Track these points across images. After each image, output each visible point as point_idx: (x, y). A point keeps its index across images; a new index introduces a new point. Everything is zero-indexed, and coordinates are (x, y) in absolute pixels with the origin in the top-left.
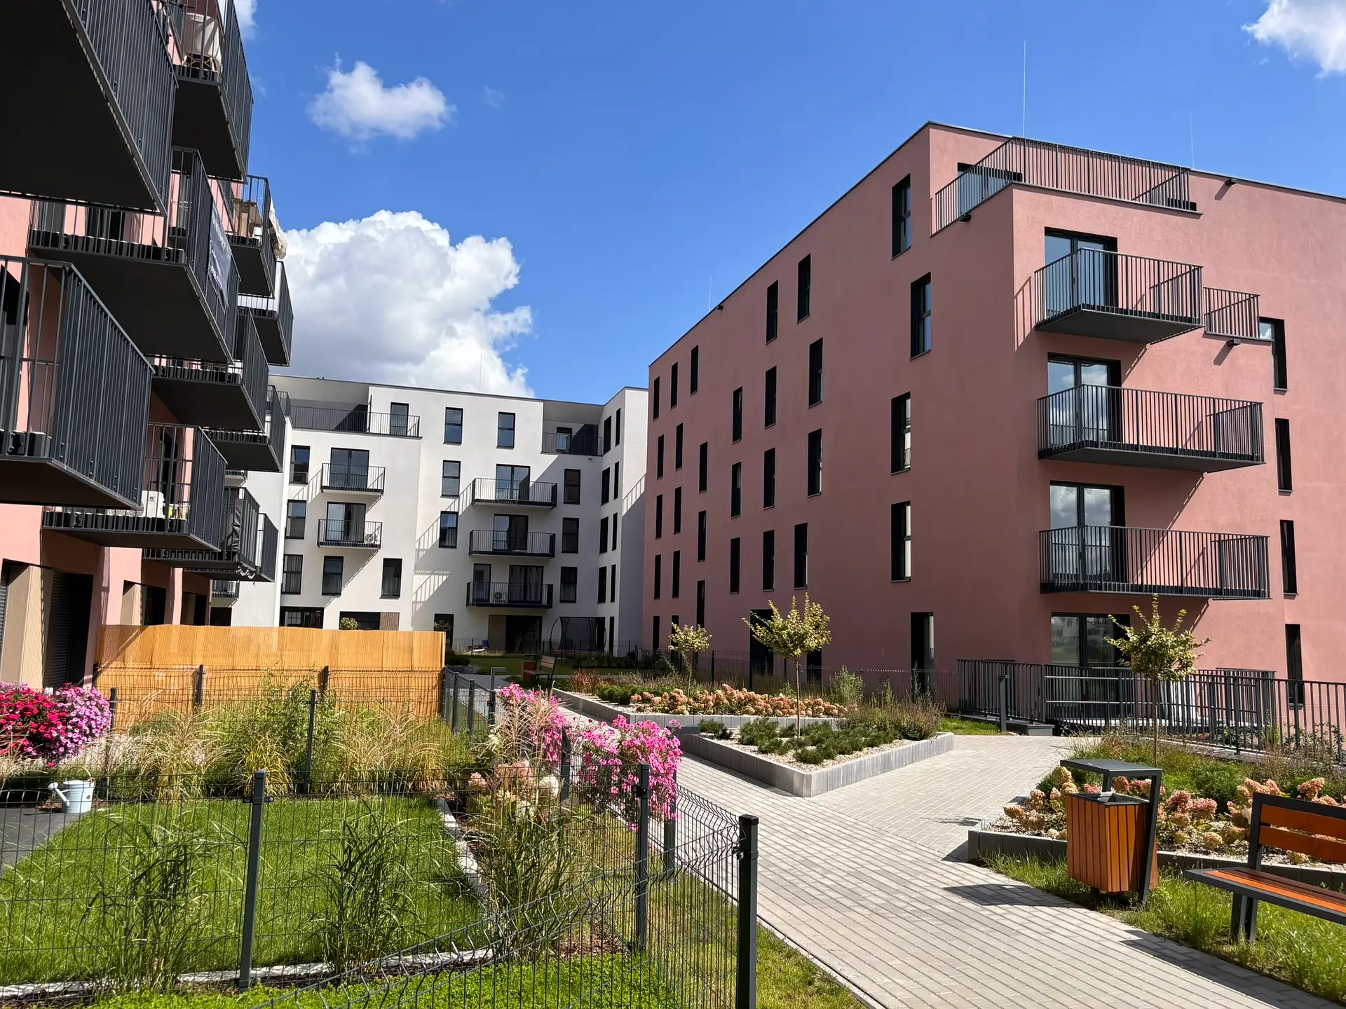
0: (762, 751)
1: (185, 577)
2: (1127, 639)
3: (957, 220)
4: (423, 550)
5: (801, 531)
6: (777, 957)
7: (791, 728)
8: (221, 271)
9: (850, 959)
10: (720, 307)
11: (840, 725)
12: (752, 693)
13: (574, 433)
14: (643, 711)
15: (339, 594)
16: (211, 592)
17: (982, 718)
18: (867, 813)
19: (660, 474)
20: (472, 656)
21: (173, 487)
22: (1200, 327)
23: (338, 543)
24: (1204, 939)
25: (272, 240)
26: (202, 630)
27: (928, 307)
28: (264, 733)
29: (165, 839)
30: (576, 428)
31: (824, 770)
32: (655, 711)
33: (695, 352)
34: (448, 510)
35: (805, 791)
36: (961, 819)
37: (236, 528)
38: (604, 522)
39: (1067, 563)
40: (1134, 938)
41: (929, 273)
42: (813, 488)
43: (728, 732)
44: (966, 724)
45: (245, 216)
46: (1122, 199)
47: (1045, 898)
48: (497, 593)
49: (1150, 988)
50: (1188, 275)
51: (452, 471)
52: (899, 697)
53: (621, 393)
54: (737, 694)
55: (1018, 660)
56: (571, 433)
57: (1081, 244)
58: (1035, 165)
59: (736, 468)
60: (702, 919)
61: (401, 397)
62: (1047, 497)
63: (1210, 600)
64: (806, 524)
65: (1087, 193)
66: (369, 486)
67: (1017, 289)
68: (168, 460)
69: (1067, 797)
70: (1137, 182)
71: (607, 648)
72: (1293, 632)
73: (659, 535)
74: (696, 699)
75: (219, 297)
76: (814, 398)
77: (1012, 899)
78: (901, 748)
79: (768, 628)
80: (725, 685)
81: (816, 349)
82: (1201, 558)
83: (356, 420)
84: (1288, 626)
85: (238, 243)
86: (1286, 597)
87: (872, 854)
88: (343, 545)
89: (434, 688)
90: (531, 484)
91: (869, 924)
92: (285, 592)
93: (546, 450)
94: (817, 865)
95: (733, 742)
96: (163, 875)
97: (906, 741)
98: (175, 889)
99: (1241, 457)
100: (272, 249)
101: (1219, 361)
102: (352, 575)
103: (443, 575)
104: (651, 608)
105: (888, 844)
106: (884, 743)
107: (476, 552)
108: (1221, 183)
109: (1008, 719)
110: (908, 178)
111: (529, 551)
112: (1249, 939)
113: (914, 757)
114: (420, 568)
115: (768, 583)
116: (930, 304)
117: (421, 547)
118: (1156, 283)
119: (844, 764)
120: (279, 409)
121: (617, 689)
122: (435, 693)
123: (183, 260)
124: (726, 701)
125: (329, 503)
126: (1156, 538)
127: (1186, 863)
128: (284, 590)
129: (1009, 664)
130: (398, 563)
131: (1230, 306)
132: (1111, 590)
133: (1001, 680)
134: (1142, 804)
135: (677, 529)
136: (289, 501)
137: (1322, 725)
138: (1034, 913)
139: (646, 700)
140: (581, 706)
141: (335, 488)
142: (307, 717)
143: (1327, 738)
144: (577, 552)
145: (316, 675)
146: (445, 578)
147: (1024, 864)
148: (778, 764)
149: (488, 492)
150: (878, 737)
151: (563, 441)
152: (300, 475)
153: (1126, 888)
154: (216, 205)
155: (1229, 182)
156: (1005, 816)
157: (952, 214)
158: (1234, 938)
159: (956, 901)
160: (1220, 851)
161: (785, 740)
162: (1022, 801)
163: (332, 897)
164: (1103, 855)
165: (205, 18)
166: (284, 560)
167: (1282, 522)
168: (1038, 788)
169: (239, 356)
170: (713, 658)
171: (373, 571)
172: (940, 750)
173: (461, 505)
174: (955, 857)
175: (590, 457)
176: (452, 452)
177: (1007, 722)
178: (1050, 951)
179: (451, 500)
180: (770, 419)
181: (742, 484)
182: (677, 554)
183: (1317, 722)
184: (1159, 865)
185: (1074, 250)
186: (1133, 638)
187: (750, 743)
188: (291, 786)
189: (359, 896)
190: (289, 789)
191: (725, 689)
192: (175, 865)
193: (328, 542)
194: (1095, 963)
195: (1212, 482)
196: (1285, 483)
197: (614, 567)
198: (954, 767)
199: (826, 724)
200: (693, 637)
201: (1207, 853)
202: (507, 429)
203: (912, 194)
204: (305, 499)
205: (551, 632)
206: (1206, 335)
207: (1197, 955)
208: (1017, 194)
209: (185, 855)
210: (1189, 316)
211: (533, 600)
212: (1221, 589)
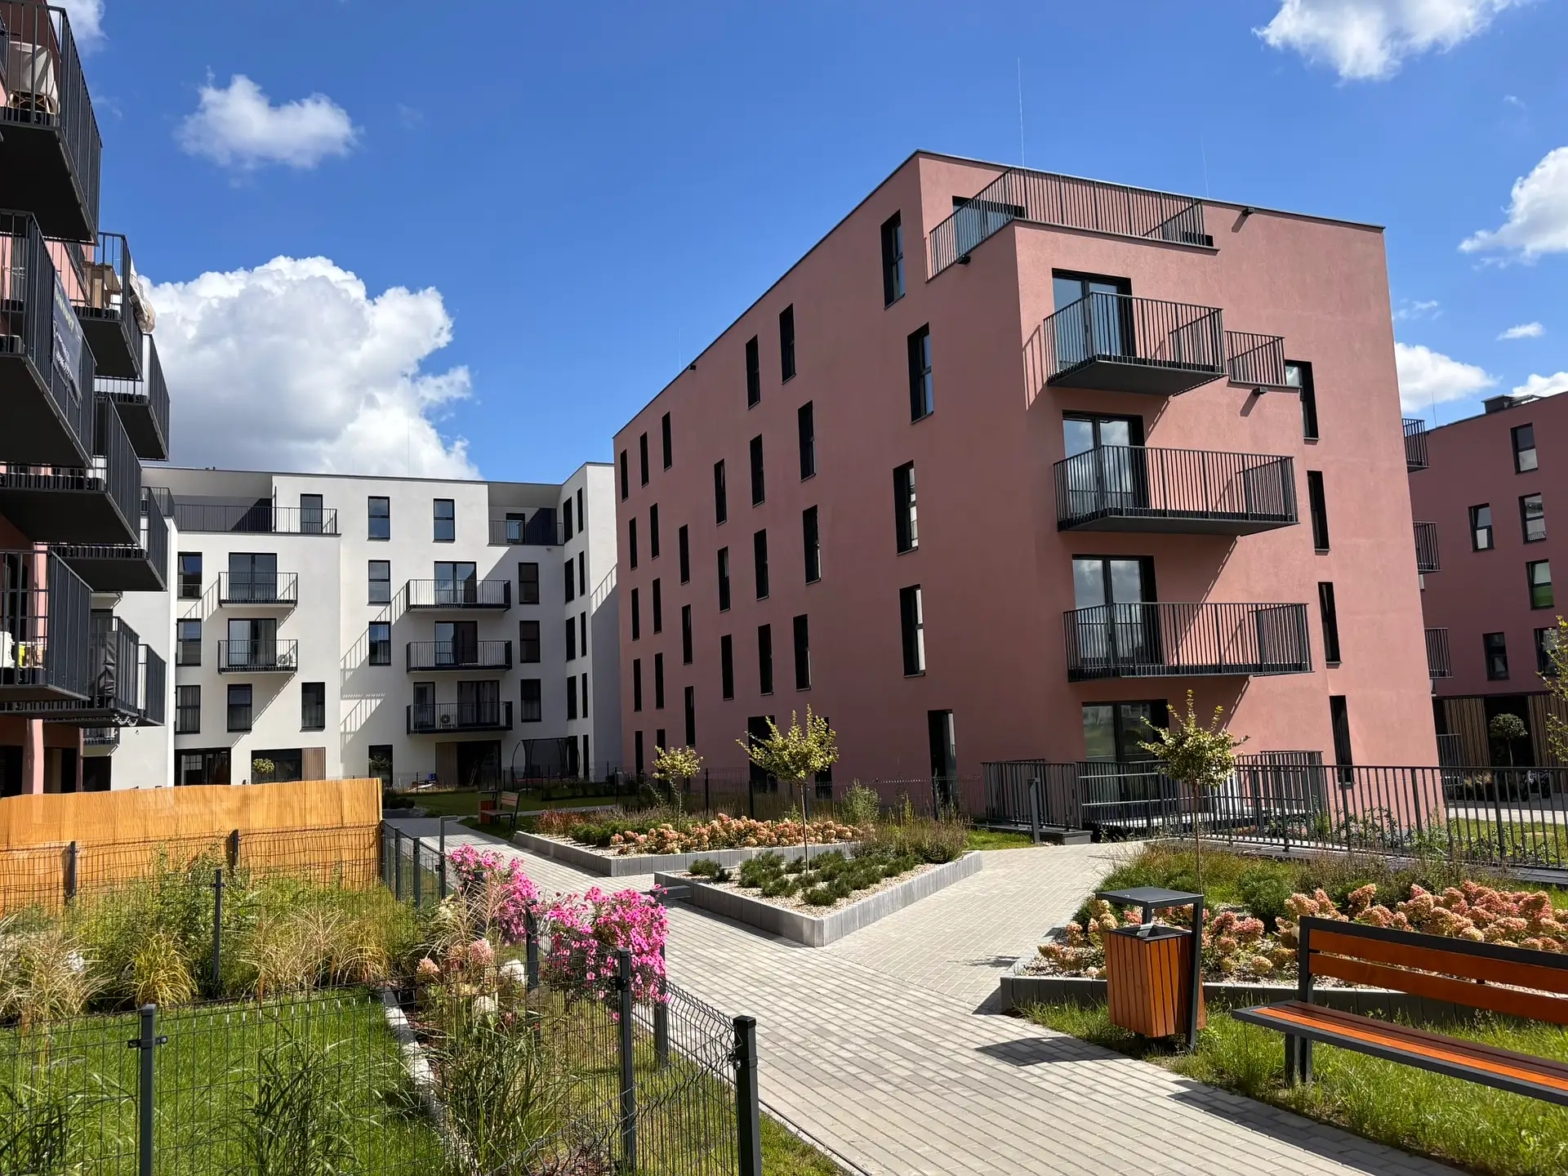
0: (766, 895)
1: (46, 728)
2: (1162, 742)
3: (955, 262)
4: (350, 670)
5: (800, 623)
6: (789, 1157)
7: (798, 862)
8: (69, 357)
9: (874, 1151)
10: (693, 367)
11: (855, 853)
12: (753, 821)
13: (527, 520)
14: (626, 853)
15: (248, 729)
16: (82, 740)
17: (1012, 827)
18: (889, 960)
19: (634, 564)
20: (418, 794)
21: (23, 622)
22: (1223, 376)
23: (244, 668)
24: (1257, 1085)
25: (135, 310)
26: (70, 797)
27: (928, 363)
28: (158, 928)
29: (31, 1099)
30: (530, 514)
31: (837, 912)
32: (640, 852)
33: (666, 420)
34: (378, 620)
35: (816, 940)
36: (993, 959)
37: (110, 667)
38: (570, 623)
39: (1095, 648)
40: (1183, 1090)
41: (927, 325)
42: (811, 574)
43: (726, 872)
44: (993, 837)
45: (98, 282)
46: (1134, 236)
47: (1087, 1049)
48: (444, 716)
49: (1201, 1151)
50: (1208, 318)
51: (379, 573)
52: (919, 811)
53: (582, 470)
54: (736, 824)
55: (1050, 759)
56: (524, 520)
57: (1093, 287)
58: (1038, 200)
59: (722, 554)
60: (702, 1118)
61: (313, 487)
62: (1069, 574)
63: (1251, 678)
64: (806, 615)
65: (1095, 229)
66: (280, 596)
67: (1024, 342)
68: (14, 591)
69: (1104, 930)
70: (1147, 216)
71: (581, 774)
72: (1338, 705)
73: (636, 635)
74: (687, 834)
75: (70, 389)
76: (807, 470)
77: (1052, 1054)
78: (923, 875)
79: (767, 749)
80: (720, 814)
81: (806, 413)
82: (1239, 631)
83: (259, 518)
84: (1332, 698)
85: (91, 315)
86: (1328, 666)
87: (896, 1013)
88: (250, 670)
89: (371, 846)
90: (478, 583)
91: (892, 1103)
92: (182, 730)
93: (494, 541)
94: (833, 1034)
95: (733, 885)
96: (32, 1143)
97: (928, 865)
98: (50, 1157)
99: (1274, 517)
100: (136, 321)
101: (1245, 412)
102: (264, 706)
103: (376, 698)
104: (631, 721)
105: (912, 999)
106: (905, 870)
107: (415, 669)
108: (1237, 213)
109: (1041, 828)
110: (897, 215)
111: (480, 663)
112: (1305, 1081)
113: (939, 883)
114: (347, 692)
115: (766, 686)
116: (930, 360)
117: (348, 667)
118: (1175, 328)
119: (860, 903)
120: (156, 510)
121: (594, 828)
122: (373, 853)
123: (20, 347)
124: (724, 834)
125: (229, 620)
126: (1191, 613)
127: (1234, 994)
128: (178, 730)
129: (1040, 765)
130: (320, 687)
131: (1253, 350)
132: (1147, 674)
133: (1030, 784)
134: (1185, 935)
135: (658, 627)
136: (179, 620)
137: (1372, 809)
138: (1076, 1070)
139: (627, 840)
140: (552, 851)
141: (235, 602)
142: (212, 901)
143: (1378, 823)
144: (539, 661)
145: (223, 841)
146: (379, 702)
147: (1061, 1011)
148: (785, 909)
149: (425, 596)
150: (897, 864)
151: (514, 529)
152: (191, 587)
153: (1172, 1031)
154: (60, 280)
155: (1246, 212)
156: (1040, 956)
157: (950, 256)
158: (1290, 1083)
159: (990, 1064)
160: (1271, 977)
161: (791, 877)
162: (1059, 934)
163: (250, 1149)
164: (1146, 997)
165: (34, 48)
166: (176, 693)
167: (1320, 584)
168: (1075, 919)
169: (100, 451)
170: (707, 781)
171: (290, 699)
172: (967, 872)
173: (394, 613)
174: (987, 1008)
175: (549, 547)
176: (379, 550)
177: (1041, 830)
178: (1091, 1115)
179: (382, 608)
180: (758, 495)
181: (730, 572)
182: (659, 658)
183: (1367, 807)
184: (1206, 1000)
185: (1086, 294)
186: (1170, 741)
187: (753, 884)
188: (196, 990)
189: (283, 1143)
190: (193, 994)
191: (721, 819)
192: (47, 1129)
193: (232, 668)
194: (1140, 1125)
195: (1246, 546)
196: (1322, 542)
197: (585, 676)
198: (984, 892)
199: (838, 853)
200: (681, 761)
201: (1256, 980)
202: (445, 522)
203: (903, 232)
204: (199, 617)
205: (513, 758)
206: (1230, 384)
207: (1251, 1104)
208: (1020, 231)
209: (60, 1116)
210: (1211, 364)
211: (488, 721)
212: (1261, 665)
